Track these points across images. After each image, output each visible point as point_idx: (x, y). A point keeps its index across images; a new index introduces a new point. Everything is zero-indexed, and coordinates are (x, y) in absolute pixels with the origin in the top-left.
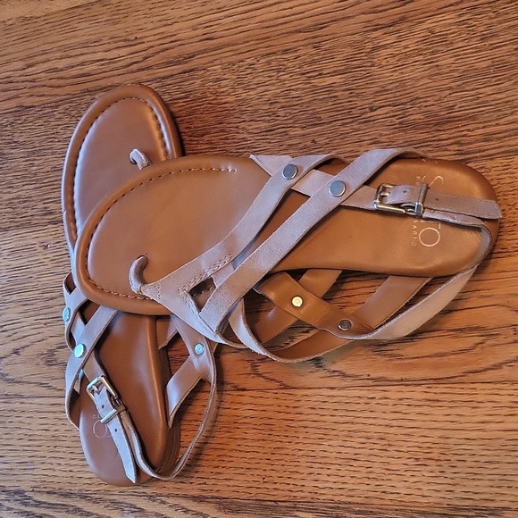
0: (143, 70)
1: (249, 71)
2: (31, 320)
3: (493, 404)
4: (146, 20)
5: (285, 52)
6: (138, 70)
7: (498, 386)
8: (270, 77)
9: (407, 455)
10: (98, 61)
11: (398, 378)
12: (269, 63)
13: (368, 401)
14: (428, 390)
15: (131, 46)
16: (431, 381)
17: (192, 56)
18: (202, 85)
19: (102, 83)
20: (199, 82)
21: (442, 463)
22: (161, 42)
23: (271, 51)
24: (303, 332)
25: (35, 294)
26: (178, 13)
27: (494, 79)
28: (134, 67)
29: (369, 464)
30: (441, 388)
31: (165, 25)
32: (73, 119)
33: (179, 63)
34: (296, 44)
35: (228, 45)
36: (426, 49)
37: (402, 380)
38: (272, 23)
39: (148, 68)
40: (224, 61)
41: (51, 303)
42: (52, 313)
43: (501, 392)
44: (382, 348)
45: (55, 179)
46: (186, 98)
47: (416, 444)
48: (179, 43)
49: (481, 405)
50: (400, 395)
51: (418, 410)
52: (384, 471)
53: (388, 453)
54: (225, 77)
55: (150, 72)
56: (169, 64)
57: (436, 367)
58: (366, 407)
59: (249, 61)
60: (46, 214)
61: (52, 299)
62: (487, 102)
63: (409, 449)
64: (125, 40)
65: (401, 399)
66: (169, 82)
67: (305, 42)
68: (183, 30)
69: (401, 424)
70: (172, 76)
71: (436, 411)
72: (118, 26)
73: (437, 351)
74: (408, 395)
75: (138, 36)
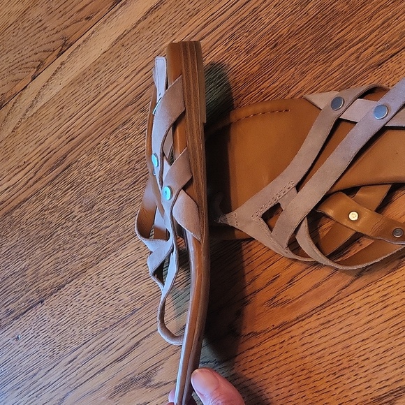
0: (36, 182)
1: (106, 148)
2: (26, 398)
3: (369, 305)
4: (26, 148)
5: (124, 123)
6: (34, 184)
7: (367, 289)
8: (120, 146)
9: (326, 374)
10: (6, 190)
11: (295, 317)
12: (116, 137)
13: (281, 345)
14: (319, 317)
15: (23, 169)
16: (318, 309)
17: (65, 157)
18: (79, 173)
19: (14, 203)
20: (76, 172)
21: (352, 368)
22: (42, 156)
23: (115, 128)
25: (22, 377)
26: (45, 133)
27: (267, 75)
28: (31, 182)
29: (303, 394)
30: (328, 311)
31: (40, 145)
32: (4, 237)
33: (58, 166)
34: (129, 115)
35: (86, 137)
36: (214, 77)
37: (298, 318)
39: (40, 179)
40: (87, 149)
41: (35, 378)
42: (38, 386)
43: (371, 293)
44: (274, 301)
45: (6, 286)
46: (72, 187)
47: (329, 362)
48: (54, 152)
49: (360, 310)
50: (301, 330)
51: (319, 335)
52: (315, 394)
53: (312, 379)
54: (92, 160)
55: (43, 180)
56: (52, 169)
57: (317, 296)
58: (281, 351)
59: (103, 142)
60: (9, 315)
61: (35, 375)
62: (269, 92)
63: (326, 368)
64: (18, 167)
65: (303, 333)
66: (57, 181)
67: (134, 112)
68: (53, 142)
69: (311, 352)
70: (57, 176)
71: (332, 330)
72: (10, 161)
74: (307, 327)
75: (26, 160)
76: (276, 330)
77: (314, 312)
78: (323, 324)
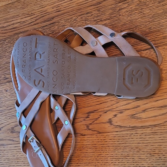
0: (35, 24)
1: (75, 21)
2: (4, 117)
4: (34, 7)
5: (87, 13)
6: (34, 25)
8: (83, 23)
9: (146, 153)
10: (19, 23)
11: (141, 126)
12: (82, 18)
13: (131, 135)
14: (152, 129)
15: (30, 16)
16: (153, 126)
17: (53, 18)
18: (58, 28)
19: (21, 30)
20: (57, 27)
21: (159, 155)
22: (41, 14)
23: (82, 13)
24: (104, 113)
25: (5, 108)
26: (46, 3)
27: (165, 17)
28: (32, 24)
29: (133, 157)
30: (157, 128)
31: (42, 8)
32: (12, 44)
33: (48, 21)
34: (91, 10)
35: (66, 13)
36: (139, 8)
37: (142, 126)
38: (81, 4)
39: (38, 23)
40: (65, 19)
41: (11, 111)
42: (12, 114)
44: (134, 116)
45: (7, 66)
46: (52, 33)
47: (150, 149)
48: (48, 14)
50: (142, 132)
51: (149, 136)
52: (139, 159)
53: (140, 153)
54: (66, 24)
55: (38, 25)
56: (45, 21)
57: (154, 121)
58: (130, 137)
59: (74, 18)
60: (5, 79)
61: (11, 109)
62: (163, 25)
63: (147, 151)
64: (28, 14)
65: (142, 133)
66: (46, 28)
67: (94, 9)
68: (49, 9)
69: (143, 142)
70: (46, 26)
71: (155, 136)
72: (24, 10)
73: (154, 115)
74: (145, 132)
75: (33, 13)
76: (131, 128)
77: (150, 126)
78: (153, 133)
